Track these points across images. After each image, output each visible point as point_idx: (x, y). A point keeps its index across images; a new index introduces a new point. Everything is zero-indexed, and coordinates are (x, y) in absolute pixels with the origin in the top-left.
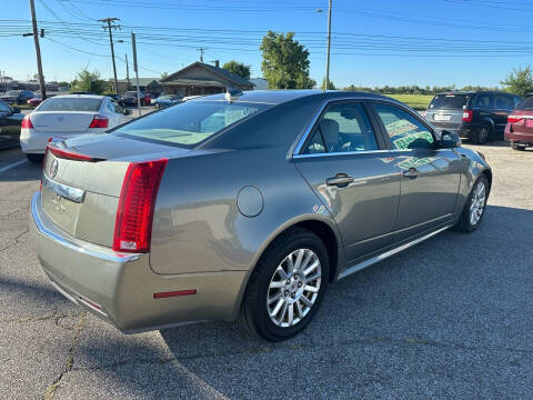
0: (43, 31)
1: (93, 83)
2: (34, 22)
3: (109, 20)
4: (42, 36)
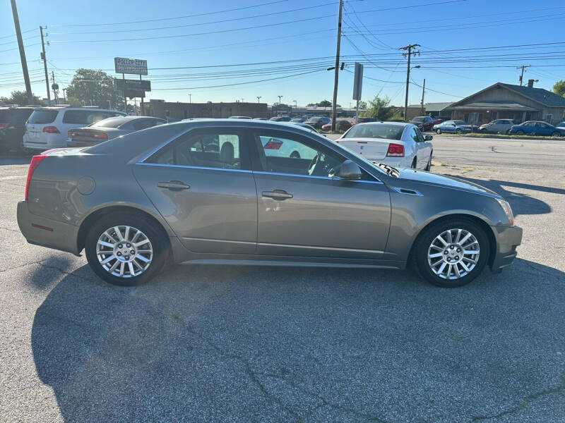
0: (343, 64)
1: (381, 109)
2: (338, 57)
3: (409, 48)
4: (342, 69)
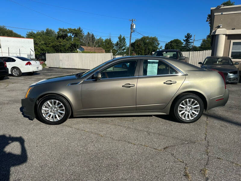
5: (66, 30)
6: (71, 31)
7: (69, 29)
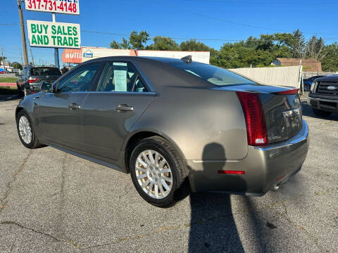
5: (271, 36)
6: (278, 37)
7: (276, 35)
